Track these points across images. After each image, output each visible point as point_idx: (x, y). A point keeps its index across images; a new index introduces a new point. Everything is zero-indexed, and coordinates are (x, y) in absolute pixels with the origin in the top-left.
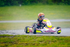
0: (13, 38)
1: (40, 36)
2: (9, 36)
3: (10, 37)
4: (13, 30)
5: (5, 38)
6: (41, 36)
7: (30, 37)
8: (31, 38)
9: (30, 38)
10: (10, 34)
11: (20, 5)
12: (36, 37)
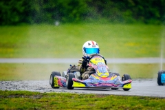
0: (40, 100)
1: (103, 95)
2: (29, 95)
3: (33, 98)
4: (40, 81)
5: (21, 99)
6: (106, 95)
7: (80, 98)
8: (82, 99)
9: (79, 100)
10: (32, 90)
11: (57, 23)
12: (93, 99)
